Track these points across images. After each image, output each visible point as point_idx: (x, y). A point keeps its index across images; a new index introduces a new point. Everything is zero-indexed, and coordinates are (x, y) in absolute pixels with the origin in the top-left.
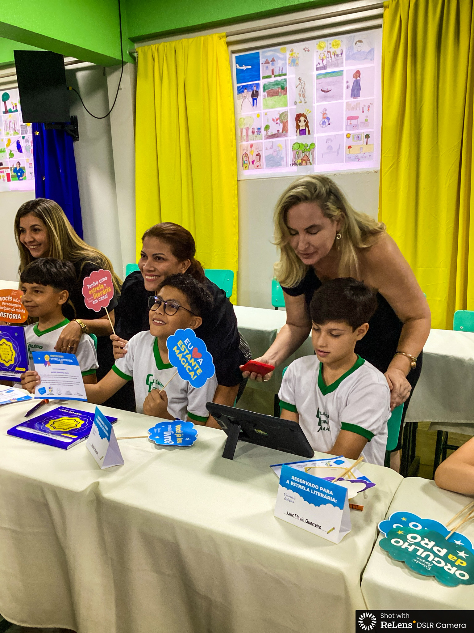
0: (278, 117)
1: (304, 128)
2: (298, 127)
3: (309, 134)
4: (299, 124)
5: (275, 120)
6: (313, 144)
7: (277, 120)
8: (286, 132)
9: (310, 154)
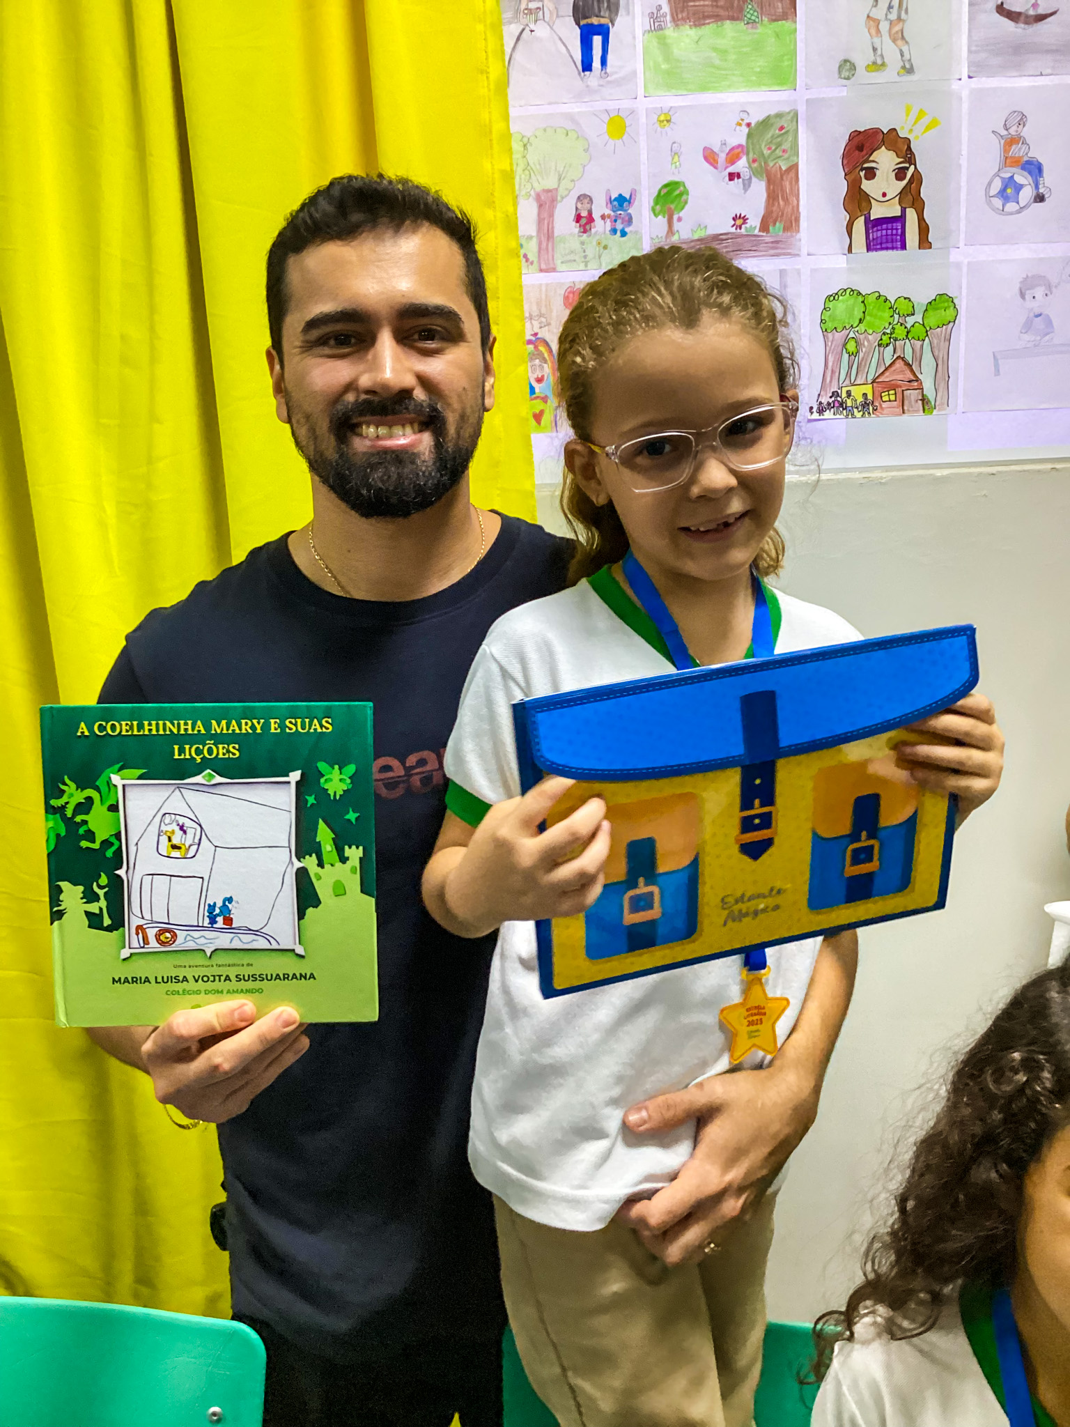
0: (740, 137)
1: (896, 212)
2: (857, 200)
3: (924, 242)
4: (866, 185)
5: (722, 157)
6: (943, 301)
7: (733, 157)
8: (786, 229)
9: (928, 359)
